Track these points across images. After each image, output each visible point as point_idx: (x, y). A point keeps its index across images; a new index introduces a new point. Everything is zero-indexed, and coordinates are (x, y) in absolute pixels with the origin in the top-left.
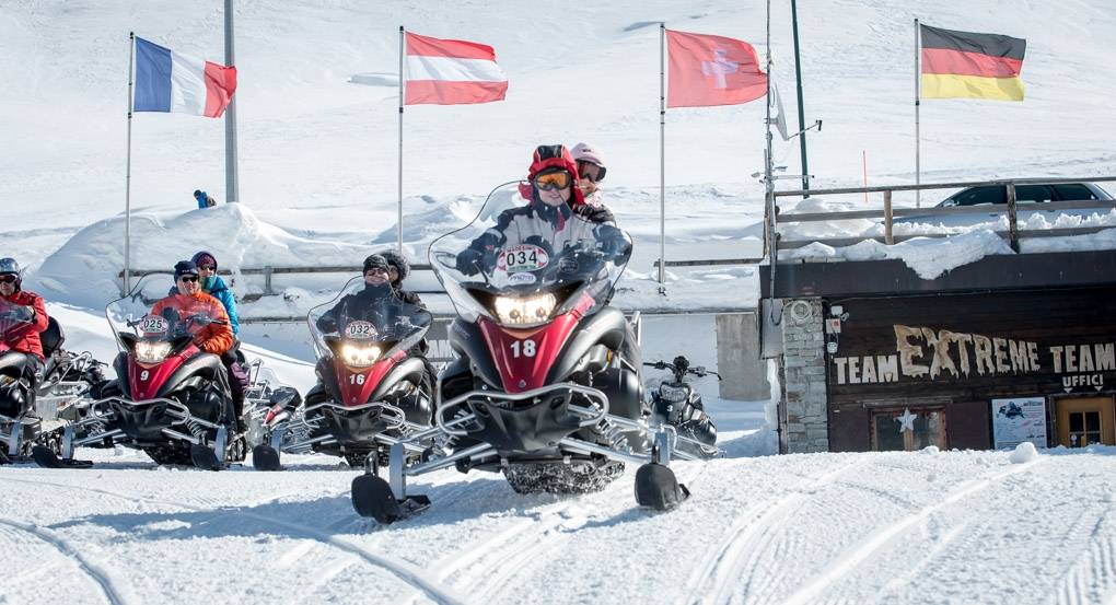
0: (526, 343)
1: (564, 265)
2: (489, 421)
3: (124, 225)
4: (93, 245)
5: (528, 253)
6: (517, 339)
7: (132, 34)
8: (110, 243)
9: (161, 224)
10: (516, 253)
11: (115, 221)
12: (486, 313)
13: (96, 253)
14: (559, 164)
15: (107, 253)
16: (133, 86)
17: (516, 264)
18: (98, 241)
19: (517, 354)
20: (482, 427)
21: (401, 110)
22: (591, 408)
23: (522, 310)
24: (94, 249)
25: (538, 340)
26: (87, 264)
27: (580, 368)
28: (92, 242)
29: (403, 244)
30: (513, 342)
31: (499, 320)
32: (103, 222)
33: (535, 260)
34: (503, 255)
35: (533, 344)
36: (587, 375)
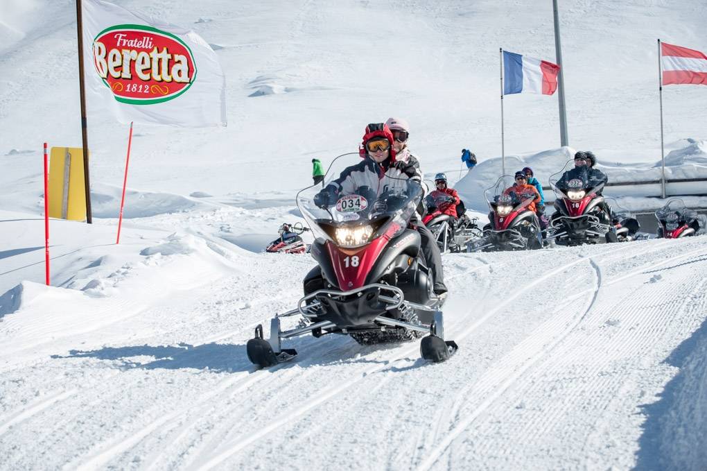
0: (353, 258)
1: (378, 207)
2: (329, 309)
3: (501, 162)
4: (483, 174)
5: (355, 201)
6: (348, 256)
7: (501, 49)
8: (494, 173)
9: (523, 161)
10: (347, 201)
11: (496, 160)
12: (330, 239)
13: (485, 179)
14: (382, 134)
15: (491, 179)
16: (503, 79)
17: (347, 207)
18: (487, 172)
19: (347, 265)
20: (325, 312)
21: (661, 89)
22: (395, 297)
23: (353, 236)
24: (484, 177)
25: (361, 256)
26: (481, 186)
27: (388, 272)
28: (484, 173)
29: (665, 168)
30: (345, 258)
31: (338, 243)
32: (488, 161)
33: (359, 205)
34: (340, 202)
35: (357, 258)
36: (394, 276)
